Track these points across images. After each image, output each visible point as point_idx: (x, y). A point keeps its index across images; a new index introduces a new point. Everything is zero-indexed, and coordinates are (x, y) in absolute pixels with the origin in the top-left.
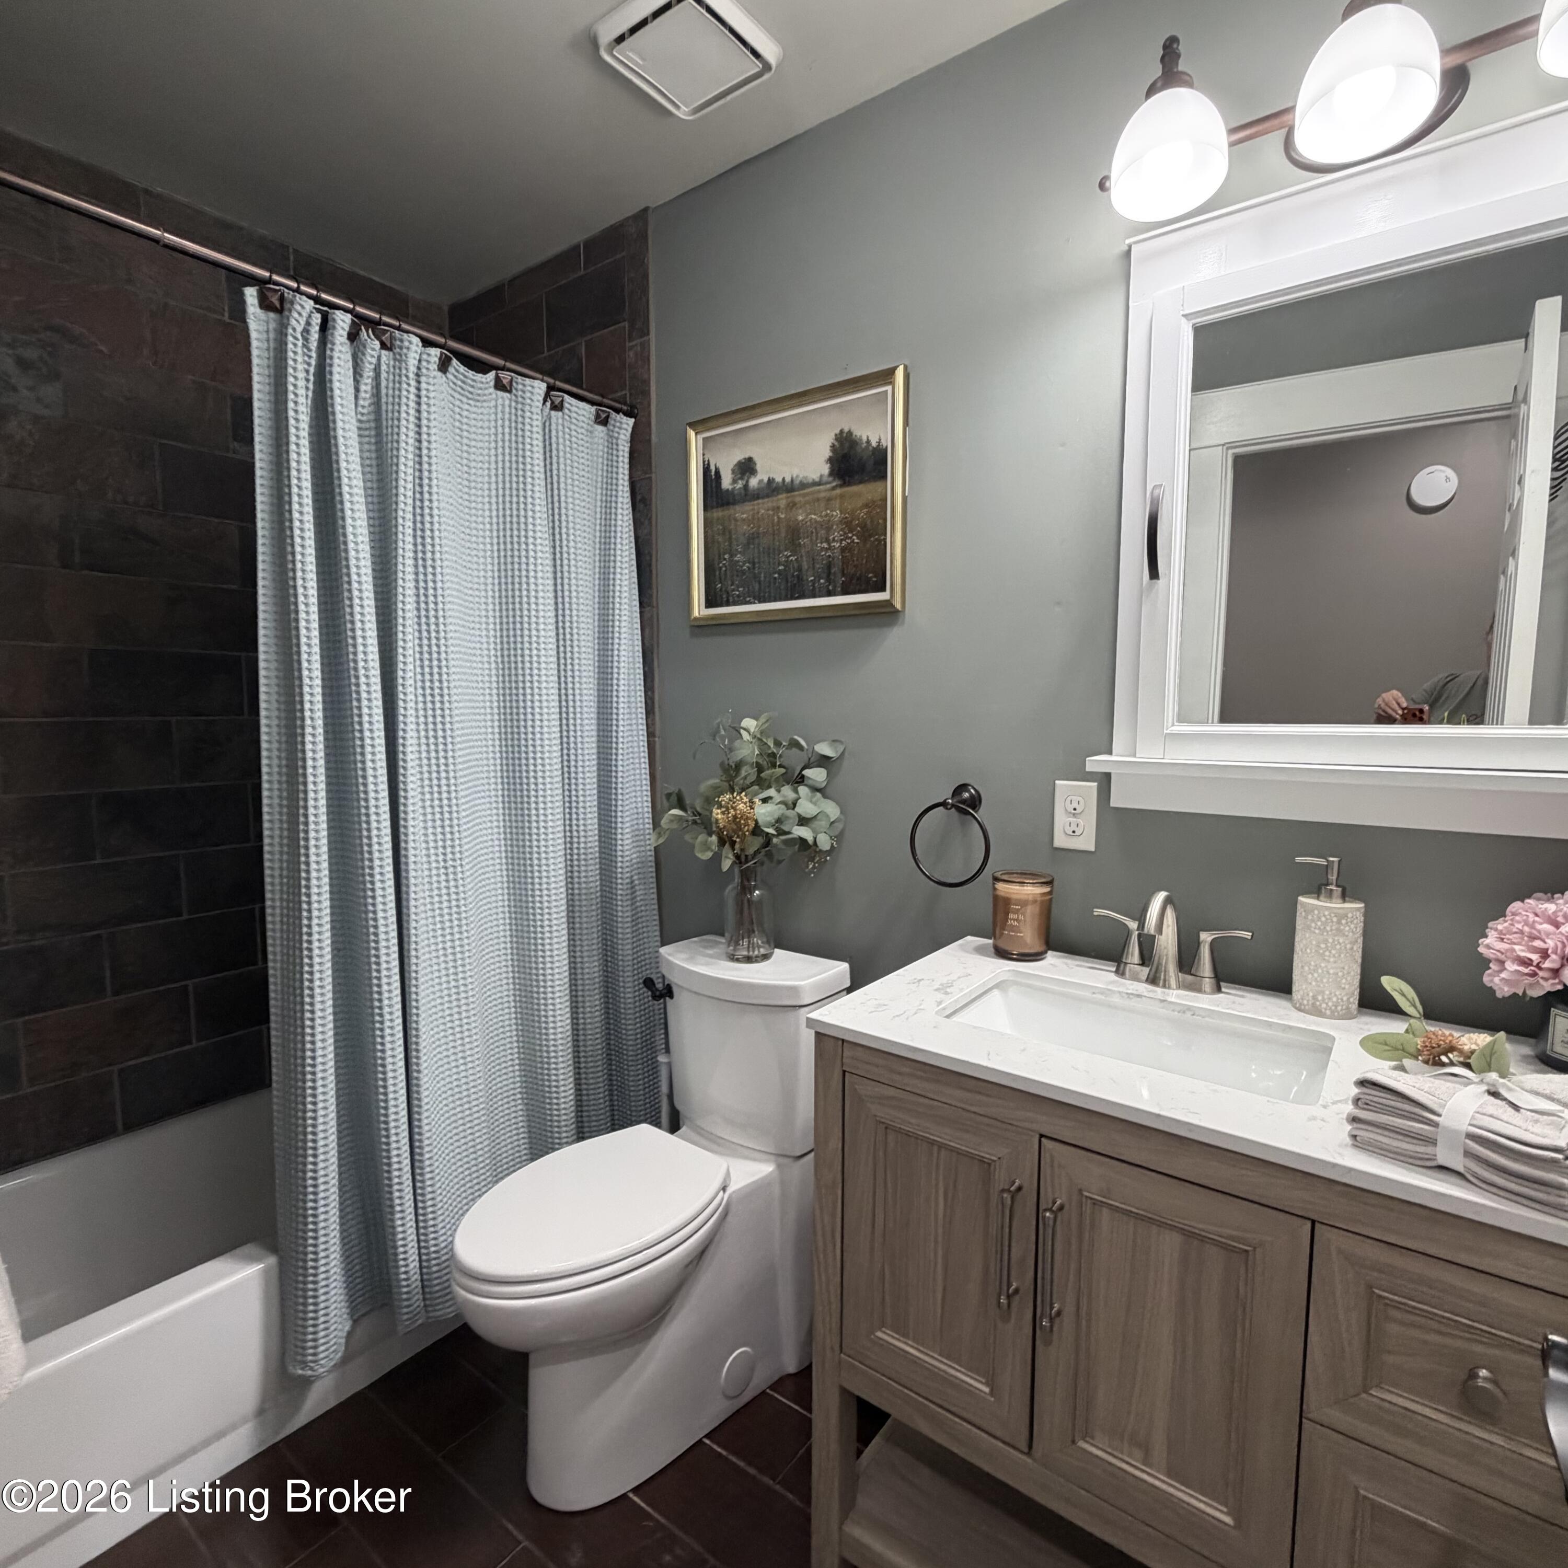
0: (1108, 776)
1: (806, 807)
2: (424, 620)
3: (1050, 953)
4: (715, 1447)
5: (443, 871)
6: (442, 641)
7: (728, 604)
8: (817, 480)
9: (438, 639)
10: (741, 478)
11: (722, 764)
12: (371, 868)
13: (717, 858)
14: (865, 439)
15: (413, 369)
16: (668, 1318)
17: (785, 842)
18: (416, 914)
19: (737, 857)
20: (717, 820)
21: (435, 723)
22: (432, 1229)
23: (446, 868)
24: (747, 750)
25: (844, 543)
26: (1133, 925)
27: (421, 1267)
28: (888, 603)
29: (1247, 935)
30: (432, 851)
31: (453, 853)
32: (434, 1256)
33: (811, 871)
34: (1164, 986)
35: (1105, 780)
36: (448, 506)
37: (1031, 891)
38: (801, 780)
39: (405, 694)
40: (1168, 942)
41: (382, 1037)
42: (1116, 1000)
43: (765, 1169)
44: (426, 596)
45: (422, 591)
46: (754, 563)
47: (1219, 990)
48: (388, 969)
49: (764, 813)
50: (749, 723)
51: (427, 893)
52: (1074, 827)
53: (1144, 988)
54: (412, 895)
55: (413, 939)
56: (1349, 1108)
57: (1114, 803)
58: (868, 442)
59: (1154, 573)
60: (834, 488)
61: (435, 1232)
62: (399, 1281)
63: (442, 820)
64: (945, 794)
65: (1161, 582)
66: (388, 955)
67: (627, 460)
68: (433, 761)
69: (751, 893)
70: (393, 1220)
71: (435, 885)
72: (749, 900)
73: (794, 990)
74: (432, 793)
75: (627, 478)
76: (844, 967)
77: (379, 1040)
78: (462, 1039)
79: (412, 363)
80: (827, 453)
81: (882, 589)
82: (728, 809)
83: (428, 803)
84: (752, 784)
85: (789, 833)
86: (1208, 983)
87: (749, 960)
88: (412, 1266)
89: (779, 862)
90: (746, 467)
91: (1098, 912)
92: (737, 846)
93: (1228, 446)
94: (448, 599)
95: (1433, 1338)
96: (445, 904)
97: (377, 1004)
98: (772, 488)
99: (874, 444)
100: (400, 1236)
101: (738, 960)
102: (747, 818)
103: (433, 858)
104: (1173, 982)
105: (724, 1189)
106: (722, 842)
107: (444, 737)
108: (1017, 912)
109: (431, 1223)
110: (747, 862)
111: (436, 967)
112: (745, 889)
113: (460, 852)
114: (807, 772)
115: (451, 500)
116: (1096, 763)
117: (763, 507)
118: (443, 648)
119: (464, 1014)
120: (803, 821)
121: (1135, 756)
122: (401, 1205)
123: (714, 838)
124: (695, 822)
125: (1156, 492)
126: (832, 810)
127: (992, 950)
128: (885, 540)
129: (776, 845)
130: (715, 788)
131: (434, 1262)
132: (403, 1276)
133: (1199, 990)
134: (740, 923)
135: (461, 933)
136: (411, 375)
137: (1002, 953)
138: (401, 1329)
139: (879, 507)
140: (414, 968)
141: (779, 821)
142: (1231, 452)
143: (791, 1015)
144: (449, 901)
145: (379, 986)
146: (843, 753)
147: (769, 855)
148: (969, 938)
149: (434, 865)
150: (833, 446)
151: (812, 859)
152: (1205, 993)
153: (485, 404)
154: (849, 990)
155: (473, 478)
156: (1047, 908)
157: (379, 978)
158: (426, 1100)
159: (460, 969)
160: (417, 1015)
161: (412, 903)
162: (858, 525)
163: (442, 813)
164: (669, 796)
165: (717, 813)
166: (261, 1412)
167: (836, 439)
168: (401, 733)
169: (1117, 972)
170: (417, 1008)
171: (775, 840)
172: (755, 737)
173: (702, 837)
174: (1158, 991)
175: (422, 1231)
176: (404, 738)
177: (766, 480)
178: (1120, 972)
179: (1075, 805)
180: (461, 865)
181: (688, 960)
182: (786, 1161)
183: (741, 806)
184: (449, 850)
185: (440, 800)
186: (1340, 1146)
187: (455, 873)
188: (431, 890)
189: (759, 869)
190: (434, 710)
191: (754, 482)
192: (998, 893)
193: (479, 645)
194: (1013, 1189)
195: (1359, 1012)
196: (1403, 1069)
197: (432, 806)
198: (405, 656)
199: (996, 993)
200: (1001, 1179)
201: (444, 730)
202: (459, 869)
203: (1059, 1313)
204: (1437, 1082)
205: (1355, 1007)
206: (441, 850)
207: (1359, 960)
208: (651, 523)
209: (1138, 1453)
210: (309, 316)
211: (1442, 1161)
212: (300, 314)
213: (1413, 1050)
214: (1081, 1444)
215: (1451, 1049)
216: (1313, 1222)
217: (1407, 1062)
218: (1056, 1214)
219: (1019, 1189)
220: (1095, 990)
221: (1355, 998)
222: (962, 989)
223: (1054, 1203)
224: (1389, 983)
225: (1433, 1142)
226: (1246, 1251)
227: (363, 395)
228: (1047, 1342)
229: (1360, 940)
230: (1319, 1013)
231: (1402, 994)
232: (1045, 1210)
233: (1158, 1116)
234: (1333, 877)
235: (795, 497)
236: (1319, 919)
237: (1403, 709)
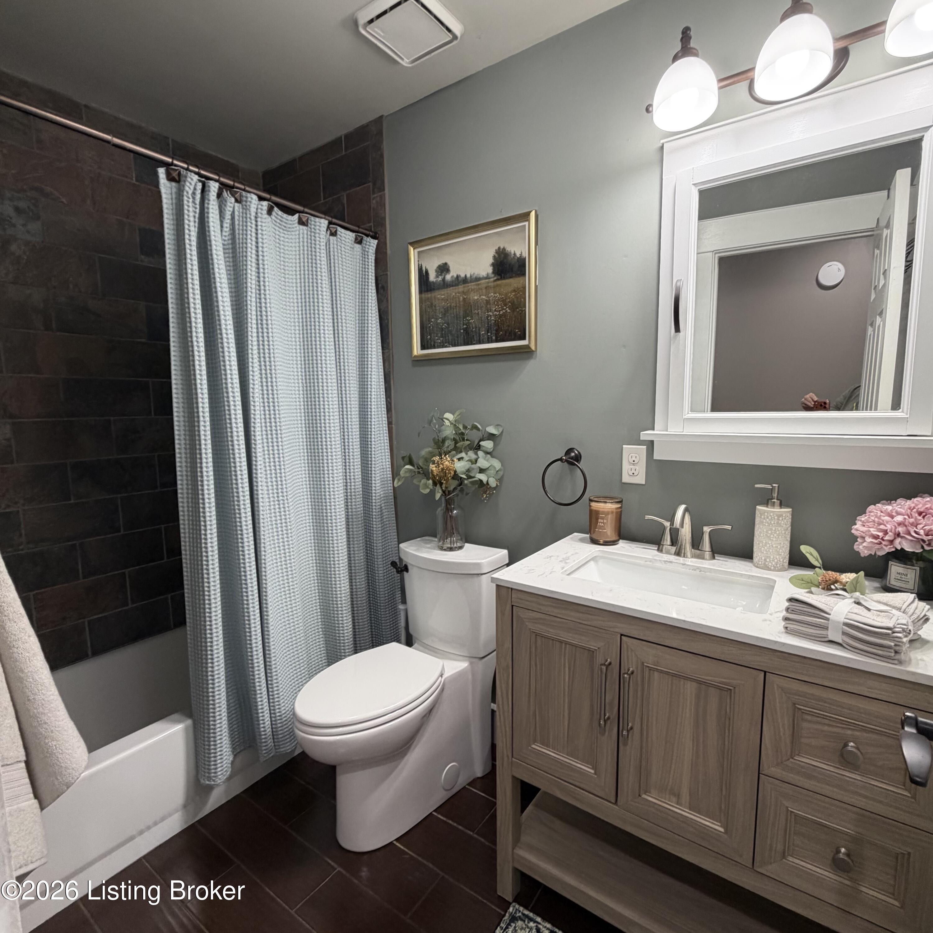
0: (652, 442)
1: (483, 463)
2: (262, 359)
3: (621, 541)
4: (439, 816)
5: (277, 502)
6: (273, 371)
7: (434, 347)
8: (485, 276)
9: (271, 370)
10: (441, 275)
11: (434, 439)
12: (238, 501)
13: (432, 493)
14: (513, 252)
15: (253, 214)
16: (412, 748)
17: (471, 482)
18: (264, 527)
19: (444, 492)
20: (432, 471)
21: (270, 419)
22: (277, 703)
23: (278, 501)
24: (448, 431)
25: (501, 312)
26: (667, 524)
27: (272, 725)
28: (528, 347)
29: (729, 527)
30: (271, 491)
31: (282, 492)
32: (278, 718)
33: (485, 499)
34: (684, 557)
35: (650, 445)
36: (274, 293)
37: (610, 506)
38: (478, 447)
39: (254, 402)
40: (686, 533)
41: (247, 596)
42: (658, 565)
43: (464, 665)
44: (263, 345)
45: (261, 343)
46: (448, 324)
47: (714, 558)
48: (249, 558)
49: (460, 466)
50: (448, 415)
51: (269, 515)
52: (633, 471)
53: (673, 558)
54: (261, 517)
55: (262, 541)
56: (784, 613)
57: (656, 457)
58: (515, 254)
59: (677, 329)
60: (495, 281)
61: (279, 705)
62: (260, 732)
63: (276, 474)
64: (561, 454)
65: (681, 334)
66: (249, 550)
67: (373, 265)
68: (270, 440)
69: (452, 512)
70: (256, 699)
71: (273, 511)
72: (451, 517)
73: (478, 565)
74: (269, 459)
75: (374, 275)
76: (505, 552)
77: (245, 598)
78: (290, 597)
79: (253, 210)
81: (524, 338)
82: (438, 465)
83: (267, 464)
84: (452, 450)
85: (474, 477)
86: (708, 554)
87: (451, 549)
88: (267, 723)
89: (467, 494)
90: (444, 269)
91: (648, 517)
92: (444, 486)
93: (715, 252)
94: (276, 347)
95: (826, 728)
96: (279, 522)
97: (243, 578)
98: (460, 281)
99: (518, 255)
100: (260, 707)
101: (445, 550)
102: (450, 469)
103: (271, 495)
104: (689, 555)
105: (441, 676)
106: (435, 484)
107: (276, 426)
108: (603, 518)
109: (277, 700)
110: (449, 495)
111: (274, 557)
112: (448, 510)
113: (286, 492)
114: (482, 443)
115: (275, 290)
116: (646, 435)
117: (452, 292)
118: (274, 375)
119: (291, 584)
120: (482, 471)
121: (667, 431)
122: (260, 690)
123: (430, 482)
124: (419, 473)
125: (678, 284)
126: (497, 464)
127: (589, 540)
128: (525, 310)
129: (466, 485)
130: (430, 453)
131: (279, 721)
132: (262, 729)
133: (703, 558)
134: (445, 529)
135: (288, 537)
136: (253, 218)
137: (594, 541)
138: (262, 759)
139: (521, 292)
140: (263, 557)
141: (468, 470)
142: (717, 255)
143: (476, 579)
144: (281, 520)
145: (245, 568)
146: (502, 432)
147: (462, 490)
148: (575, 534)
149: (272, 499)
150: (494, 257)
151: (485, 493)
152: (706, 559)
153: (293, 233)
154: (508, 565)
155: (287, 276)
156: (619, 516)
157: (244, 563)
158: (272, 632)
160: (266, 584)
161: (261, 521)
162: (509, 302)
163: (275, 470)
164: (403, 458)
165: (433, 467)
166: (185, 806)
167: (496, 253)
168: (252, 424)
169: (658, 550)
170: (266, 580)
171: (466, 482)
172: (451, 424)
173: (424, 481)
174: (681, 560)
175: (272, 704)
176: (254, 427)
177: (455, 276)
178: (660, 550)
179: (634, 459)
180: (287, 499)
181: (416, 550)
182: (474, 660)
183: (447, 463)
184: (280, 490)
185: (274, 462)
186: (779, 633)
187: (284, 504)
188: (271, 513)
189: (456, 499)
190: (269, 411)
191: (448, 277)
192: (592, 508)
193: (292, 373)
194: (606, 663)
195: (789, 568)
196: (811, 592)
197: (270, 466)
198: (253, 380)
199: (592, 563)
200: (600, 659)
201: (275, 422)
202: (286, 501)
203: (632, 728)
204: (829, 598)
205: (786, 564)
206: (275, 491)
207: (789, 539)
208: (387, 301)
209: (674, 799)
210: (196, 185)
211: (831, 638)
212: (190, 184)
213: (816, 583)
214: (644, 796)
215: (836, 581)
216: (765, 672)
217: (814, 589)
218: (630, 675)
219: (610, 664)
220: (646, 560)
221: (787, 561)
222: (574, 561)
223: (629, 670)
224: (804, 549)
225: (827, 628)
226: (730, 690)
227: (225, 229)
228: (625, 744)
229: (790, 529)
230: (767, 568)
231: (812, 555)
232: (625, 673)
233: (684, 621)
234: (775, 495)
235: (472, 286)
236: (768, 517)
237: (815, 402)
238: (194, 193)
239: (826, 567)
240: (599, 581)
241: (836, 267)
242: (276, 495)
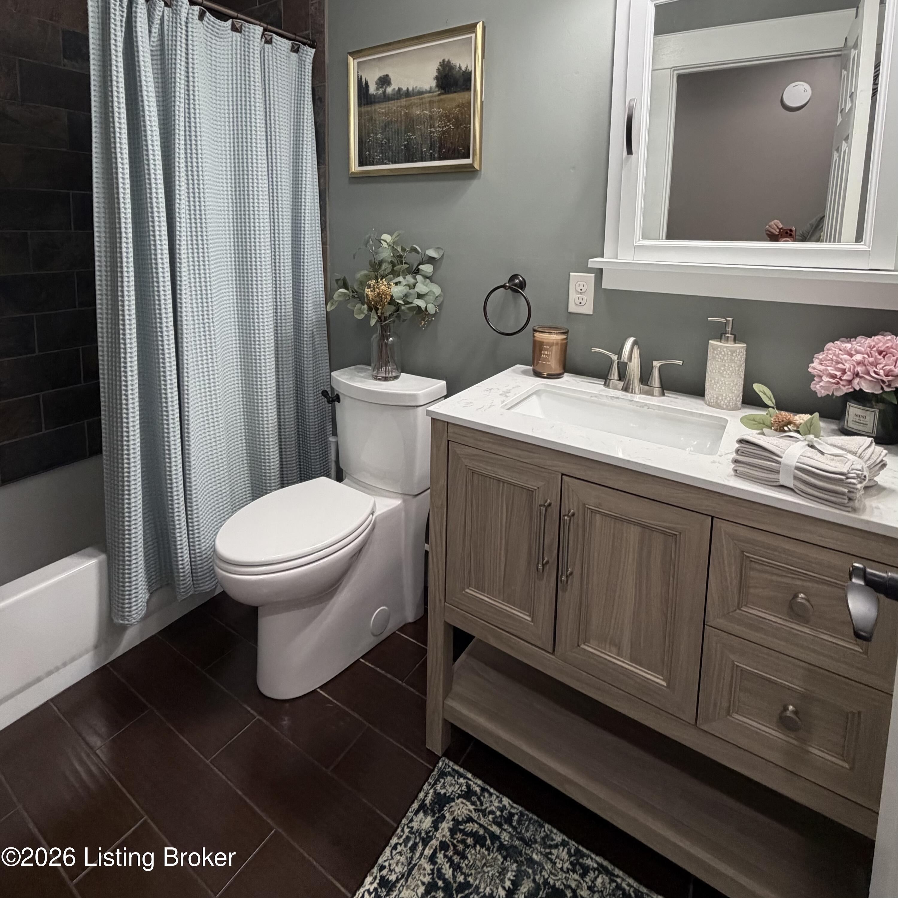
0: (601, 270)
1: (421, 288)
2: (190, 173)
3: (566, 374)
4: (367, 663)
5: (202, 325)
6: (201, 186)
7: (373, 164)
8: (428, 89)
9: (199, 184)
10: (381, 87)
11: (370, 262)
12: (161, 323)
13: (367, 318)
14: (458, 66)
15: (184, 19)
16: (339, 590)
17: (409, 309)
18: (187, 351)
19: (379, 318)
20: (367, 295)
21: (197, 236)
22: (197, 539)
23: (204, 324)
24: (386, 254)
25: (444, 129)
26: (615, 357)
27: (191, 562)
28: (471, 166)
29: (680, 363)
30: (196, 313)
31: (208, 315)
32: (198, 555)
33: (423, 326)
34: (632, 392)
35: (599, 273)
36: (204, 103)
37: (556, 337)
38: (417, 271)
39: (180, 218)
40: (634, 367)
41: (168, 424)
42: (604, 400)
43: (395, 503)
44: (191, 158)
45: (189, 155)
46: (389, 140)
47: (663, 394)
48: (171, 384)
49: (397, 291)
50: (386, 237)
51: (193, 339)
52: (580, 300)
53: (620, 394)
54: (185, 340)
55: (186, 366)
56: (734, 455)
57: (605, 285)
58: (460, 67)
59: (630, 151)
60: (439, 95)
61: (199, 541)
62: (178, 569)
63: (202, 295)
64: (504, 280)
65: (634, 156)
66: (171, 375)
67: (310, 75)
68: (196, 259)
69: (388, 339)
70: (174, 534)
71: (198, 334)
72: (386, 343)
73: (414, 397)
74: (195, 278)
75: (310, 85)
76: (443, 383)
77: (166, 426)
78: (214, 426)
79: (183, 15)
80: (435, 74)
81: (468, 157)
82: (374, 289)
83: (193, 284)
84: (389, 274)
85: (412, 303)
86: (657, 391)
87: (386, 379)
88: (186, 560)
89: (404, 321)
90: (384, 81)
91: (594, 350)
92: (379, 311)
93: (674, 69)
94: (205, 160)
95: (774, 578)
96: (203, 345)
97: (164, 405)
98: (400, 94)
99: (463, 69)
100: (179, 543)
101: (379, 380)
102: (386, 294)
103: (196, 318)
104: (637, 391)
105: (372, 513)
106: (370, 309)
107: (203, 245)
108: (547, 350)
109: (197, 535)
110: (385, 321)
111: (198, 383)
112: (383, 337)
113: (212, 314)
114: (421, 267)
115: (205, 100)
116: (594, 262)
117: (393, 105)
118: (202, 190)
119: (215, 412)
120: (420, 296)
121: (617, 258)
122: (179, 524)
123: (366, 306)
124: (353, 297)
125: (632, 103)
126: (436, 290)
127: (532, 372)
128: (470, 127)
129: (403, 311)
130: (366, 276)
131: (198, 558)
132: (181, 566)
133: (652, 395)
134: (380, 357)
135: (213, 363)
136: (183, 23)
137: (537, 374)
138: (180, 598)
139: (467, 106)
140: (186, 383)
141: (406, 296)
142: (675, 72)
143: (411, 411)
144: (206, 344)
145: (166, 394)
146: (443, 255)
147: (398, 317)
148: (518, 366)
149: (196, 322)
150: (438, 69)
151: (423, 319)
152: (655, 396)
153: (226, 40)
154: (446, 397)
155: (218, 85)
156: (564, 347)
157: (166, 390)
158: (193, 463)
159: (212, 385)
160: (188, 412)
161: (185, 344)
162: (453, 118)
163: (201, 290)
164: (337, 281)
165: (368, 291)
166: (96, 647)
167: (440, 65)
168: (178, 242)
169: (605, 385)
170: (188, 407)
171: (403, 308)
172: (389, 245)
173: (358, 306)
174: (629, 395)
175: (191, 540)
176: (180, 245)
177: (397, 89)
178: (606, 385)
179: (581, 287)
180: (213, 322)
181: (350, 379)
182: (407, 497)
183: (383, 287)
184: (205, 313)
185: (200, 282)
186: (728, 476)
187: (209, 327)
188: (195, 337)
189: (392, 325)
190: (196, 228)
191: (389, 90)
192: (536, 339)
193: (221, 188)
194: (546, 504)
195: (743, 407)
196: (763, 434)
197: (195, 286)
198: (180, 195)
199: (534, 397)
200: (539, 499)
201: (202, 240)
202: (212, 324)
203: (571, 574)
204: (781, 440)
205: (740, 403)
206: (201, 313)
207: (743, 377)
208: (324, 114)
209: (614, 649)
211: (782, 482)
213: (769, 424)
214: (583, 646)
215: (790, 423)
216: (713, 517)
217: (766, 430)
218: (570, 517)
219: (550, 505)
220: (592, 395)
221: (740, 398)
222: (515, 394)
223: (569, 512)
224: (757, 387)
225: (778, 472)
226: (676, 535)
227: (153, 35)
228: (564, 590)
229: (744, 365)
230: (719, 406)
231: (765, 394)
232: (564, 516)
233: (629, 461)
234: (729, 329)
235: (414, 100)
236: (721, 353)
237: (780, 229)
239: (780, 407)
240: (541, 417)
241: (802, 88)
242: (201, 317)
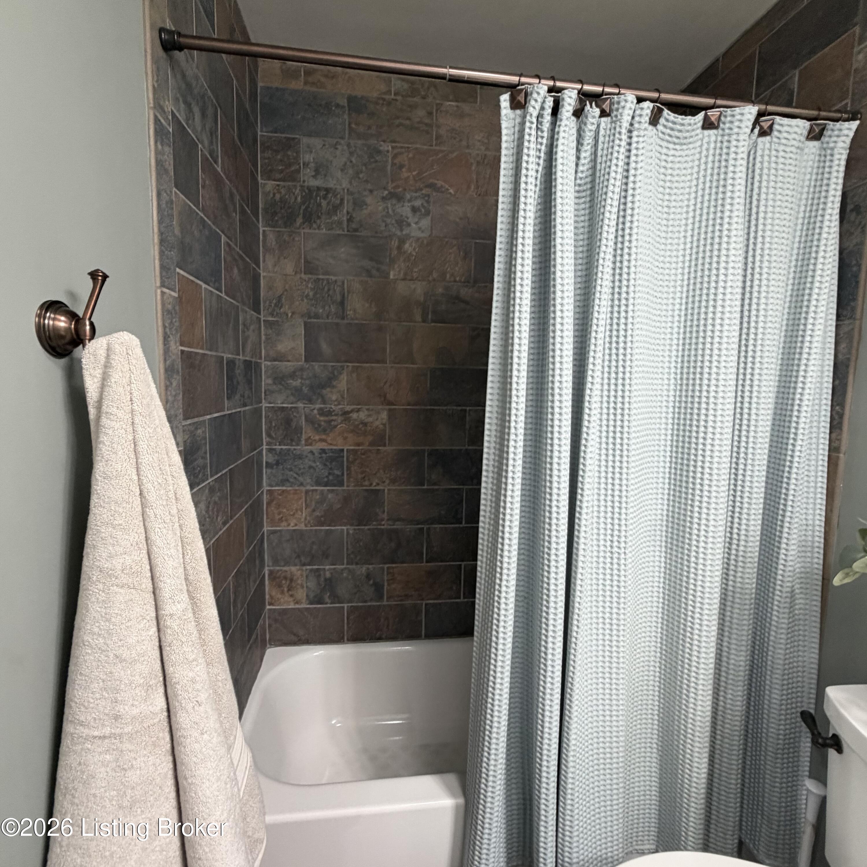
5: (609, 554)
15: (625, 125)
31: (619, 536)
36: (645, 245)
71: (601, 565)
79: (626, 119)
107: (622, 445)
115: (649, 239)
136: (624, 131)
149: (602, 548)
153: (691, 146)
163: (613, 507)
180: (625, 553)
190: (615, 421)
193: (661, 364)
197: (606, 501)
198: (593, 377)
201: (622, 439)
202: (623, 556)
206: (609, 537)
210: (544, 102)
212: (536, 101)
227: (582, 161)
238: (540, 116)
242: (609, 543)
